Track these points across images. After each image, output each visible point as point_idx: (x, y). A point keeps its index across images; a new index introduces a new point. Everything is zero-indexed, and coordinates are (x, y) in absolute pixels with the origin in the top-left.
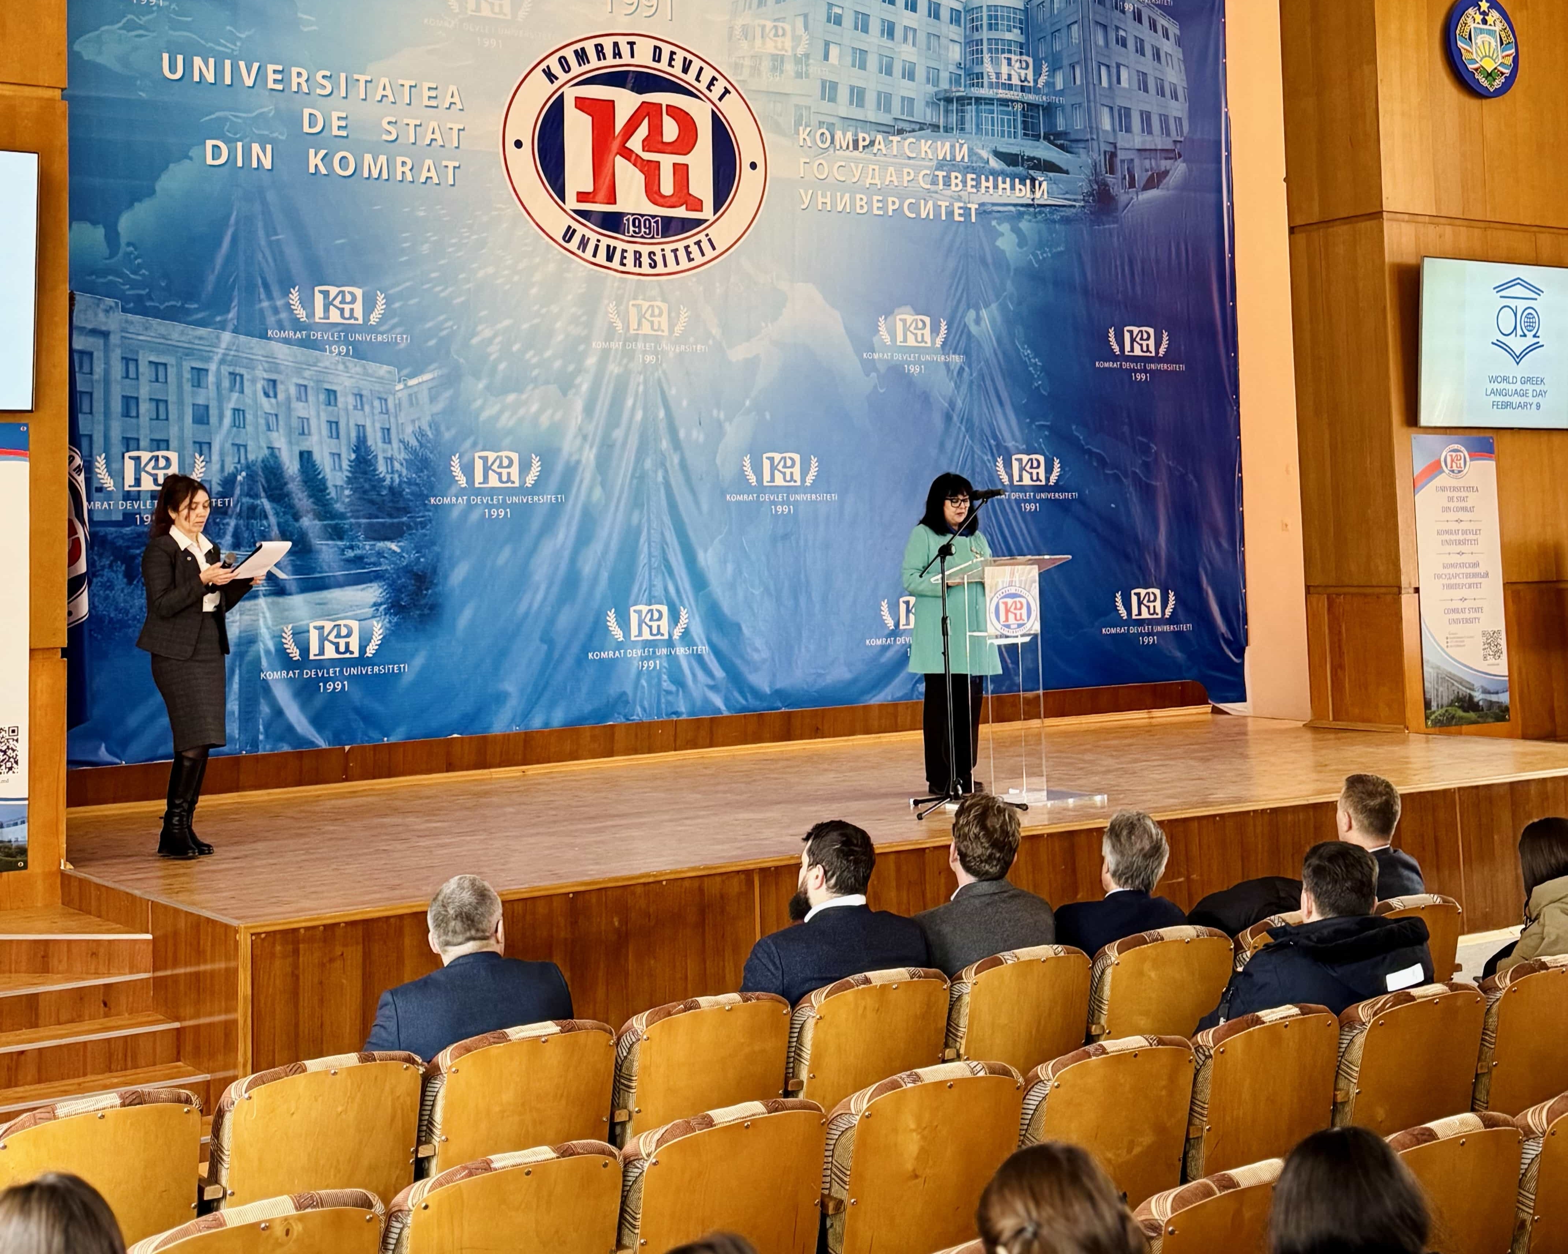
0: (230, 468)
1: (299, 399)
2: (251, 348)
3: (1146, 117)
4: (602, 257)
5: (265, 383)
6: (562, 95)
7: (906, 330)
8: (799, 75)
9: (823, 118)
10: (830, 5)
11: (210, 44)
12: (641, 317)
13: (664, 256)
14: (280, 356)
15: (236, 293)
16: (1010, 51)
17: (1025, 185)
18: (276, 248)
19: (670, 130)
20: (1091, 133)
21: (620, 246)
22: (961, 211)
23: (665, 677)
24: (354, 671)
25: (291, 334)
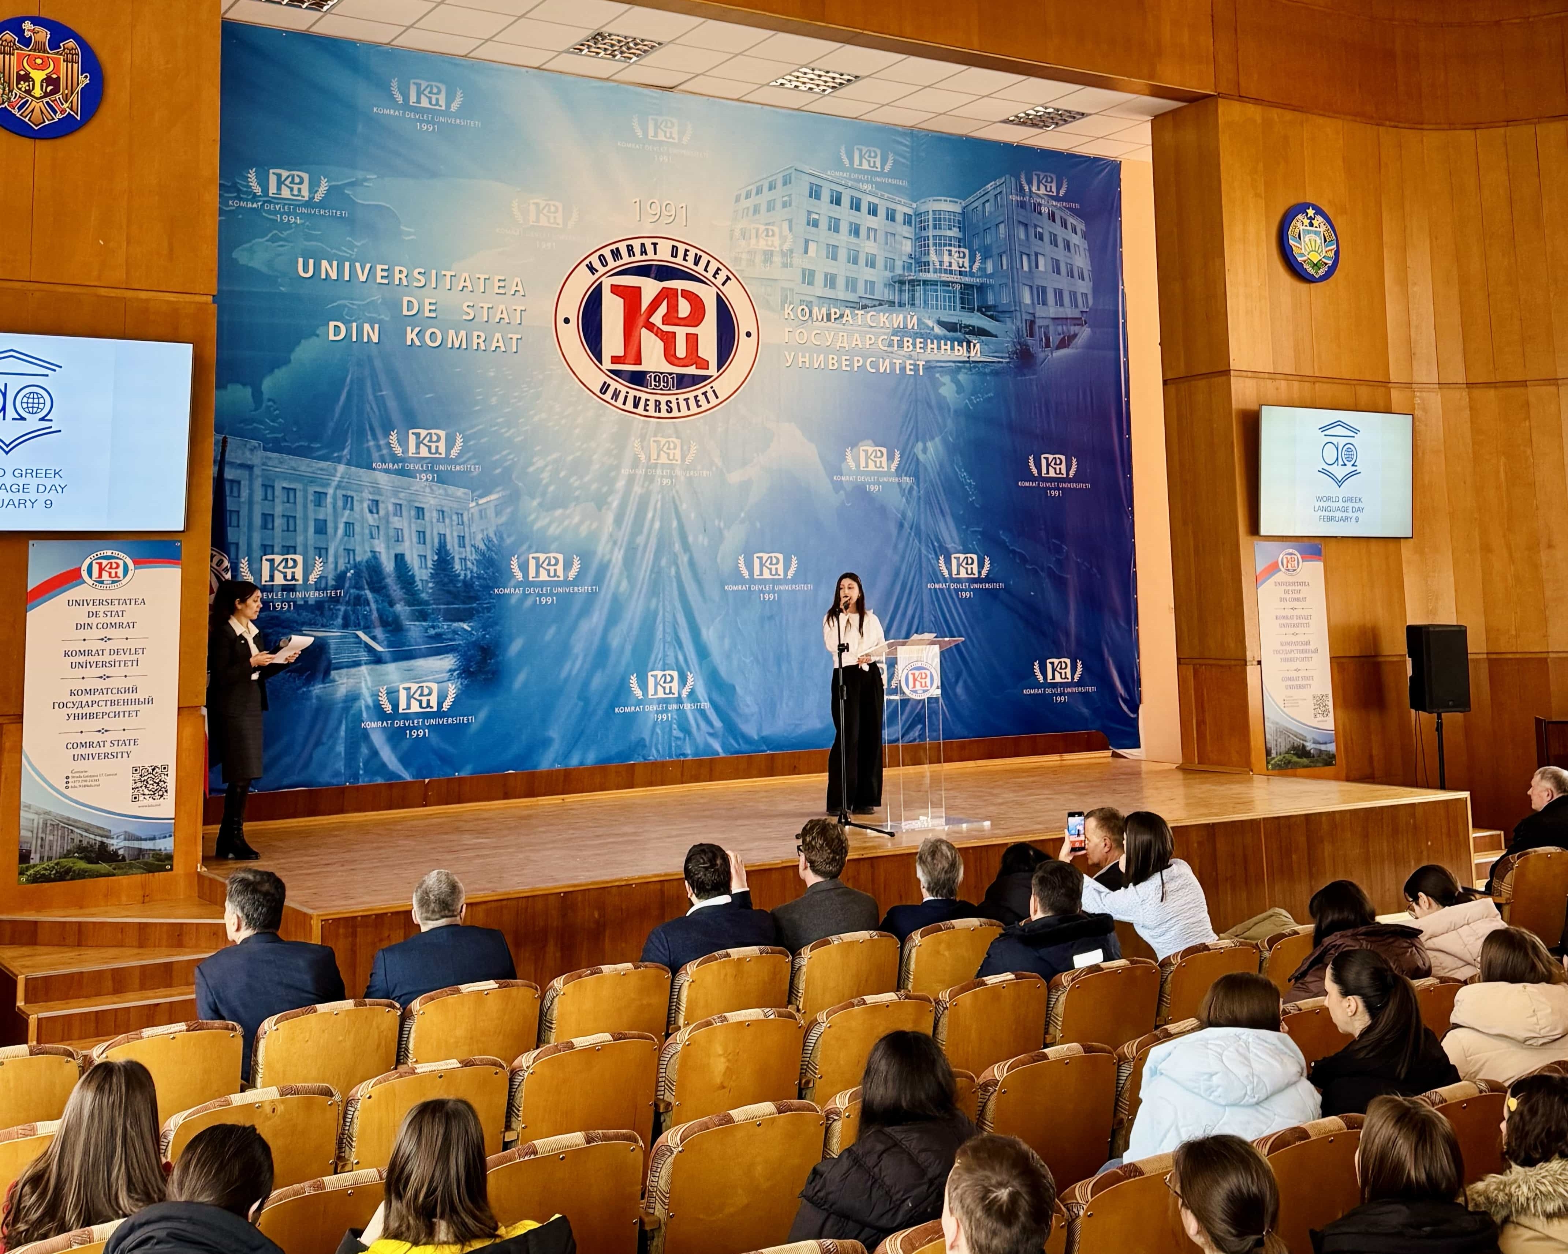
0: (341, 567)
1: (395, 515)
2: (360, 476)
3: (1059, 293)
4: (629, 406)
5: (370, 502)
6: (601, 283)
7: (867, 458)
8: (785, 265)
9: (803, 298)
10: (809, 213)
11: (334, 251)
12: (660, 450)
13: (678, 403)
14: (381, 482)
15: (350, 434)
16: (950, 245)
17: (962, 346)
18: (381, 402)
19: (684, 308)
20: (1015, 306)
21: (644, 396)
22: (912, 367)
23: (675, 726)
24: (433, 721)
25: (391, 465)
